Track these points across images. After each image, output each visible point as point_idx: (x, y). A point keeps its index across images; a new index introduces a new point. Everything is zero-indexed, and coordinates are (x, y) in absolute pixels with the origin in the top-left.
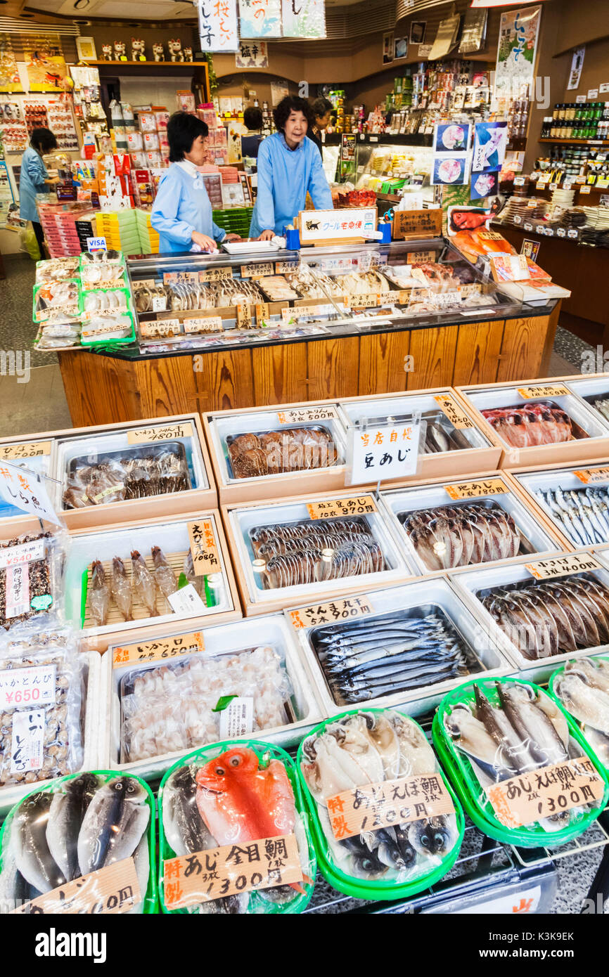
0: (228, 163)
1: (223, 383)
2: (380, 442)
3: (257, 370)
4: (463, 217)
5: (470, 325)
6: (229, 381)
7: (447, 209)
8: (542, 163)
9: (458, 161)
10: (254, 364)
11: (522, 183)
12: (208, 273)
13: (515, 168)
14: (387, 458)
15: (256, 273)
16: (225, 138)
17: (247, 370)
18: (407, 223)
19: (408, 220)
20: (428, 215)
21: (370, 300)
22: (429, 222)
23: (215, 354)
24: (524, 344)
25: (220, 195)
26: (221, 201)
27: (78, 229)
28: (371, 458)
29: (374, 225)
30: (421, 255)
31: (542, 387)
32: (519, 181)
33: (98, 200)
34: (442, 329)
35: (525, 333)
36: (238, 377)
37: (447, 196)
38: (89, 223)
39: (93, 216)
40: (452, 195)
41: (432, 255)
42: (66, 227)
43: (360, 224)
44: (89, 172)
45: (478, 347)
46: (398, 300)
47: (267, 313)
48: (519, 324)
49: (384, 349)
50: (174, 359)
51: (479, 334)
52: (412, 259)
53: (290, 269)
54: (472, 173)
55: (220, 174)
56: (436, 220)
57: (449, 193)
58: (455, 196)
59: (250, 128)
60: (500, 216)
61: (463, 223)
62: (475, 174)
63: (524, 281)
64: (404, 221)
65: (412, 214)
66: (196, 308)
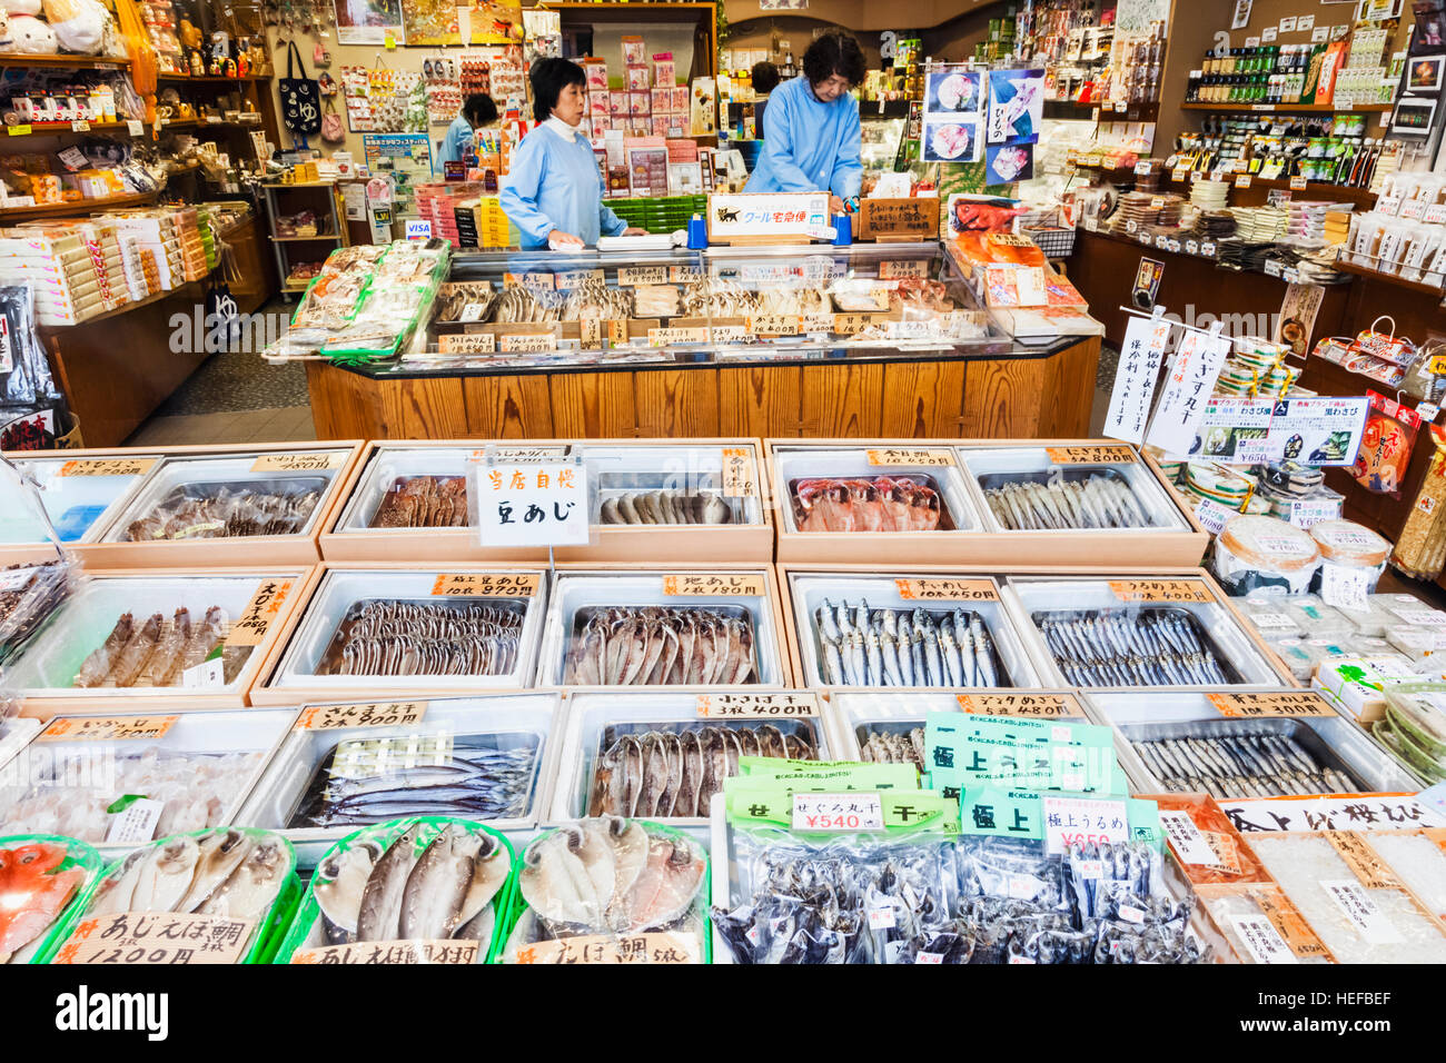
0: (688, 135)
1: (508, 422)
2: (521, 486)
3: (558, 407)
4: (972, 211)
5: (904, 365)
6: (516, 420)
7: (946, 198)
8: (1185, 141)
9: (963, 128)
10: (554, 398)
11: (1147, 171)
12: (569, 277)
13: (1138, 148)
14: (534, 512)
15: (640, 280)
16: (686, 100)
17: (544, 405)
18: (881, 217)
19: (882, 213)
20: (916, 207)
21: (787, 324)
22: (917, 216)
23: (495, 378)
24: (1004, 403)
25: (665, 178)
26: (665, 186)
27: (457, 219)
28: (509, 510)
29: (827, 218)
30: (903, 266)
31: (911, 451)
32: (1143, 168)
33: (495, 182)
34: (856, 368)
35: (1004, 385)
36: (529, 415)
37: (948, 179)
38: (471, 210)
39: (476, 201)
40: (956, 177)
41: (922, 267)
42: (444, 214)
43: (802, 216)
44: (494, 144)
45: (920, 400)
46: (833, 328)
47: (624, 334)
48: (992, 370)
49: (759, 391)
50: (436, 381)
51: (920, 380)
52: (888, 269)
53: (691, 277)
54: (988, 145)
55: (666, 149)
56: (929, 214)
57: (951, 174)
58: (961, 179)
59: (758, 91)
60: (1109, 221)
61: (972, 221)
62: (992, 147)
63: (1036, 307)
64: (876, 214)
65: (890, 204)
66: (528, 321)
